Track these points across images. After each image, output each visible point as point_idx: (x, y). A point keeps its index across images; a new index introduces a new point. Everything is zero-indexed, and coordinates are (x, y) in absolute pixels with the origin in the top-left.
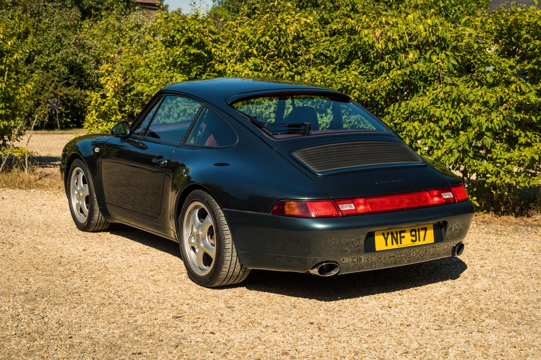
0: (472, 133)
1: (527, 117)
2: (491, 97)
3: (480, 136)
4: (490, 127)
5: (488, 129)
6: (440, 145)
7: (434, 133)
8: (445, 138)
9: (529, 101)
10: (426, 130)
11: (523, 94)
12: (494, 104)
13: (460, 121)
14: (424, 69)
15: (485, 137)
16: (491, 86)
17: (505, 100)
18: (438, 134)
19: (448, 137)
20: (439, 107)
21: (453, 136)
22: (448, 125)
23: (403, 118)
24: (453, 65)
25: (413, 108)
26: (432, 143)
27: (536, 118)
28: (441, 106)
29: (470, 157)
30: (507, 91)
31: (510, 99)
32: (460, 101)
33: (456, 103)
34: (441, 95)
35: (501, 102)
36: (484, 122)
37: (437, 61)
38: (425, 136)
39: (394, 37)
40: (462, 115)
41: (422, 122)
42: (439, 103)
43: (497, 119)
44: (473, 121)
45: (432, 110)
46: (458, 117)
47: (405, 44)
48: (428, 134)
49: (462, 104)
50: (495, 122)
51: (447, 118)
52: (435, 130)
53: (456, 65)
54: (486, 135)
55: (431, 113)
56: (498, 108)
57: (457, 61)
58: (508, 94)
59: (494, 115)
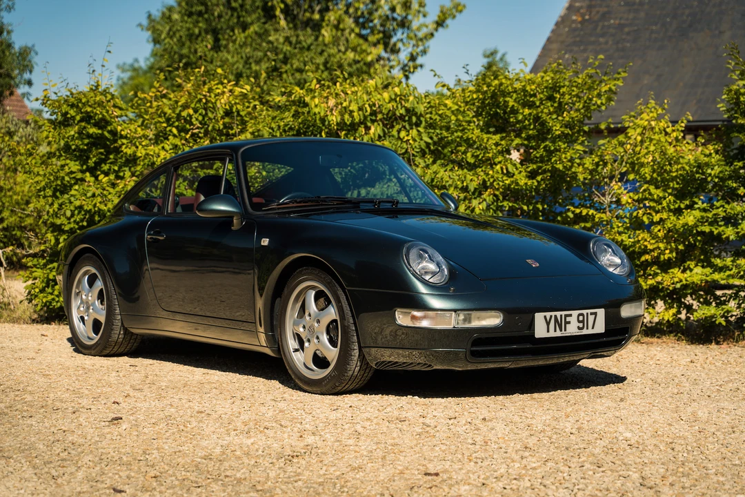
1: (516, 205)
9: (517, 184)
12: (475, 189)
16: (472, 167)
17: (488, 184)
24: (426, 142)
27: (528, 207)
30: (491, 172)
31: (495, 183)
35: (484, 186)
37: (406, 138)
39: (351, 108)
43: (479, 206)
47: (365, 117)
53: (430, 144)
56: (480, 194)
57: (431, 138)
58: (492, 177)
59: (475, 202)
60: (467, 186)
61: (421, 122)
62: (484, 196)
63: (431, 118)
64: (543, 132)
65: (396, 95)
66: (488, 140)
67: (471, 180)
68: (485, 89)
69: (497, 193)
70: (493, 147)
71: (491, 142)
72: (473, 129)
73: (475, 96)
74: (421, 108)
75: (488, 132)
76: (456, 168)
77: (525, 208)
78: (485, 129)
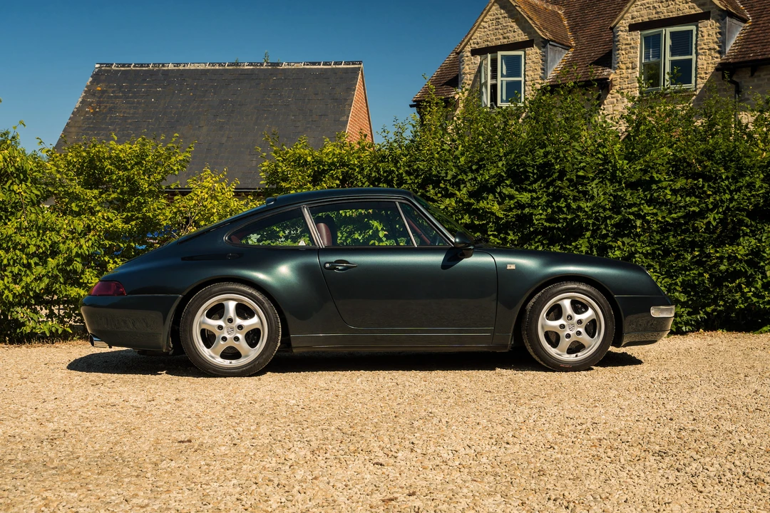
0: (60, 259)
1: (115, 244)
2: (79, 225)
3: (70, 261)
4: (79, 252)
5: (78, 255)
6: (28, 272)
7: (20, 261)
8: (33, 266)
9: (117, 228)
10: (12, 258)
11: (111, 221)
12: (81, 231)
13: (48, 247)
14: (5, 199)
16: (78, 214)
17: (92, 227)
18: (25, 262)
19: (36, 264)
20: (25, 236)
21: (41, 264)
22: (35, 252)
24: (36, 195)
26: (20, 270)
28: (27, 234)
29: (61, 283)
30: (93, 218)
31: (97, 227)
32: (45, 230)
33: (42, 231)
35: (88, 229)
36: (73, 247)
37: (18, 191)
38: (11, 263)
40: (50, 242)
41: (7, 250)
42: (23, 231)
43: (86, 245)
44: (63, 247)
45: (18, 238)
46: (46, 244)
48: (15, 261)
49: (48, 232)
50: (84, 247)
51: (35, 245)
52: (21, 258)
53: (39, 195)
54: (76, 261)
55: (16, 241)
56: (86, 235)
57: (40, 192)
58: (95, 222)
59: (82, 241)
60: (74, 229)
62: (89, 236)
64: (134, 189)
65: (6, 156)
68: (84, 154)
69: (100, 234)
72: (75, 185)
73: (75, 160)
75: (88, 188)
76: (61, 215)
77: (122, 245)
78: (87, 185)
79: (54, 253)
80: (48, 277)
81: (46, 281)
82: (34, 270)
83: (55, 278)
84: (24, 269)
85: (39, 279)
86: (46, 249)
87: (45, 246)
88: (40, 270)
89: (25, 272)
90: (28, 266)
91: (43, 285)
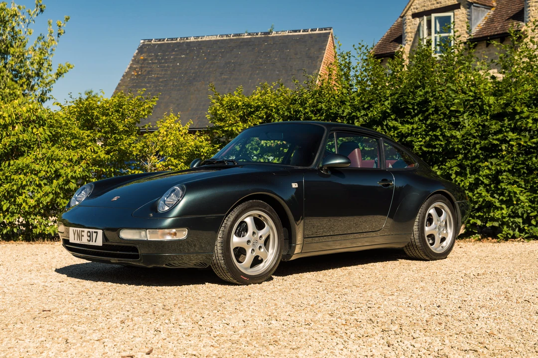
0: (61, 181)
1: (100, 169)
3: (67, 182)
4: (74, 176)
5: (72, 177)
6: (39, 190)
7: (34, 182)
8: (43, 185)
9: (100, 157)
10: (29, 180)
11: (96, 153)
12: (76, 160)
13: (53, 172)
14: (27, 138)
15: (71, 183)
16: (74, 148)
17: (84, 158)
18: (38, 183)
19: (45, 184)
20: (37, 164)
21: (48, 184)
22: (44, 176)
23: (12, 172)
24: (48, 135)
25: (19, 164)
26: (34, 189)
27: (106, 170)
28: (40, 163)
29: (61, 198)
30: (85, 151)
31: (87, 157)
32: (53, 159)
33: (50, 161)
34: (40, 156)
35: (81, 158)
36: (69, 172)
37: (36, 133)
38: (28, 184)
39: (4, 116)
40: (54, 169)
41: (25, 174)
42: (38, 161)
43: (78, 170)
44: (62, 172)
45: (33, 166)
46: (52, 170)
47: (12, 121)
48: (31, 182)
49: (54, 161)
50: (77, 172)
51: (45, 171)
52: (35, 180)
53: (50, 136)
55: (32, 168)
56: (79, 163)
57: (51, 133)
58: (86, 153)
59: (76, 168)
60: (72, 159)
61: (45, 124)
62: (81, 164)
63: (51, 122)
64: (114, 129)
65: (30, 109)
66: (83, 134)
67: (74, 155)
68: (81, 106)
69: (89, 162)
70: (86, 137)
71: (85, 134)
72: (75, 128)
73: (75, 110)
74: (45, 116)
75: (83, 130)
76: (66, 149)
77: (104, 170)
78: (82, 127)
79: (58, 176)
80: (53, 194)
81: (51, 196)
82: (43, 189)
83: (57, 194)
84: (36, 188)
85: (47, 194)
86: (52, 173)
87: (50, 171)
88: (47, 189)
89: (38, 190)
90: (39, 186)
91: (48, 200)
